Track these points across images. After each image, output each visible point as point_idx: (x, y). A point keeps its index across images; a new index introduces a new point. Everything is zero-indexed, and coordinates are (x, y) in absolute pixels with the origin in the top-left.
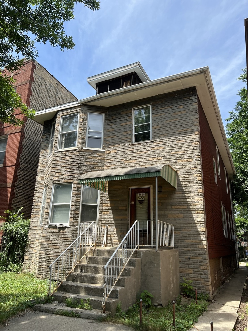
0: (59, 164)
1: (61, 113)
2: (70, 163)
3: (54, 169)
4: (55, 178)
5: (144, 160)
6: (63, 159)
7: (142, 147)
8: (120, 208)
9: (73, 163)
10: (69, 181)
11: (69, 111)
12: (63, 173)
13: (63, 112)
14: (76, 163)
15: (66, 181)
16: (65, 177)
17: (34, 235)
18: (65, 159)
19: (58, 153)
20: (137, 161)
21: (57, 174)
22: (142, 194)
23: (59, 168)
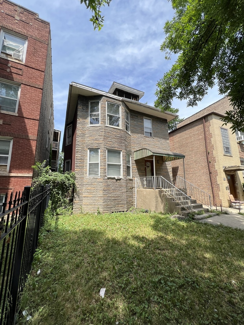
0: (109, 136)
1: (106, 98)
2: (118, 137)
3: (106, 138)
4: (108, 145)
5: (151, 146)
6: (112, 133)
7: (149, 139)
8: (142, 169)
9: (120, 138)
10: (119, 149)
11: (113, 100)
12: (114, 143)
13: (108, 99)
14: (122, 138)
15: (117, 149)
16: (116, 146)
17: (82, 184)
18: (114, 133)
19: (108, 128)
20: (147, 146)
21: (109, 142)
22: (149, 163)
23: (110, 139)
